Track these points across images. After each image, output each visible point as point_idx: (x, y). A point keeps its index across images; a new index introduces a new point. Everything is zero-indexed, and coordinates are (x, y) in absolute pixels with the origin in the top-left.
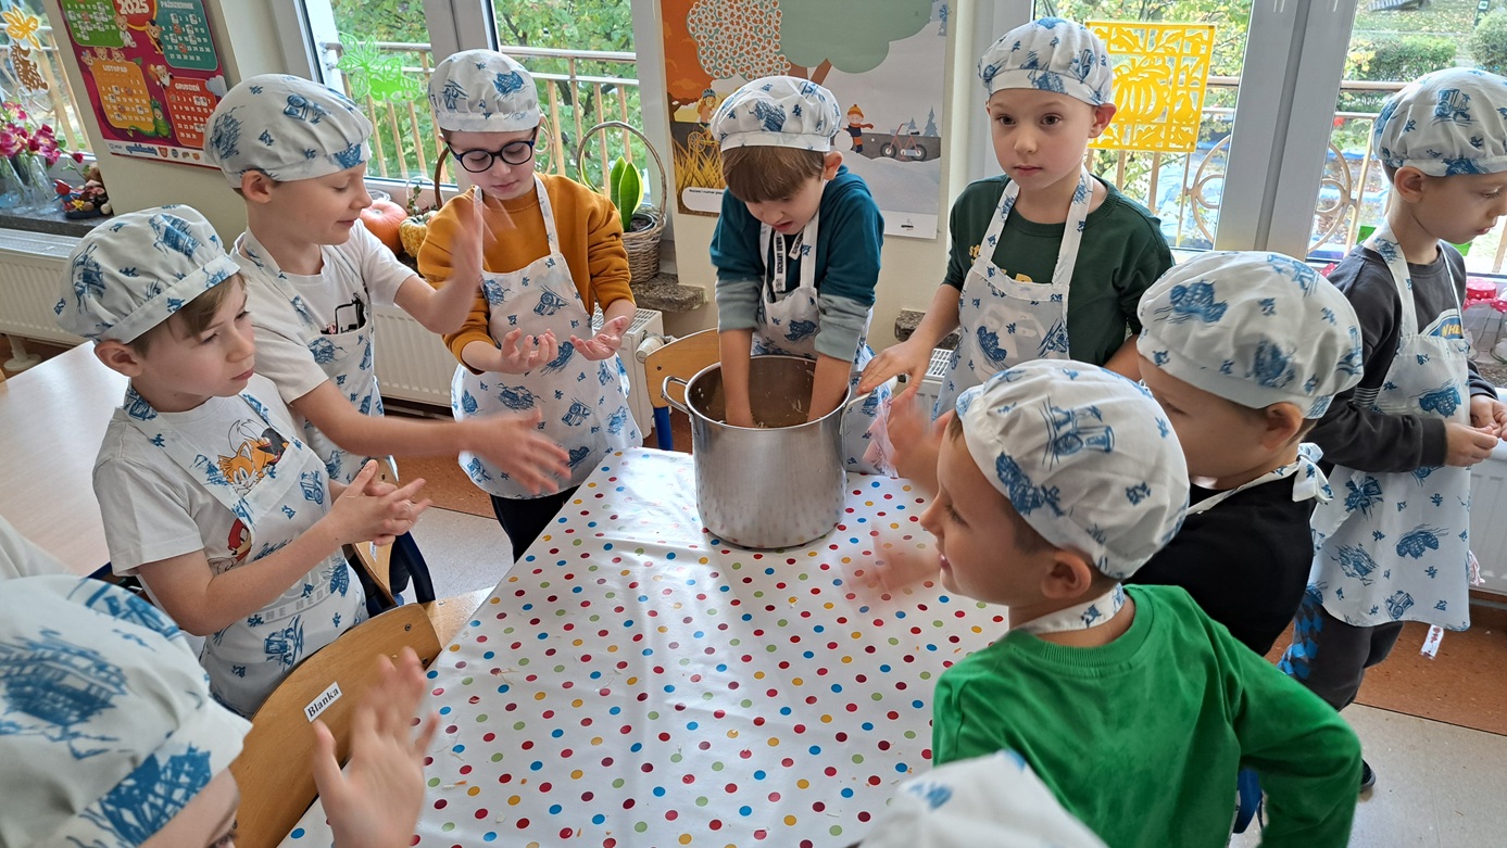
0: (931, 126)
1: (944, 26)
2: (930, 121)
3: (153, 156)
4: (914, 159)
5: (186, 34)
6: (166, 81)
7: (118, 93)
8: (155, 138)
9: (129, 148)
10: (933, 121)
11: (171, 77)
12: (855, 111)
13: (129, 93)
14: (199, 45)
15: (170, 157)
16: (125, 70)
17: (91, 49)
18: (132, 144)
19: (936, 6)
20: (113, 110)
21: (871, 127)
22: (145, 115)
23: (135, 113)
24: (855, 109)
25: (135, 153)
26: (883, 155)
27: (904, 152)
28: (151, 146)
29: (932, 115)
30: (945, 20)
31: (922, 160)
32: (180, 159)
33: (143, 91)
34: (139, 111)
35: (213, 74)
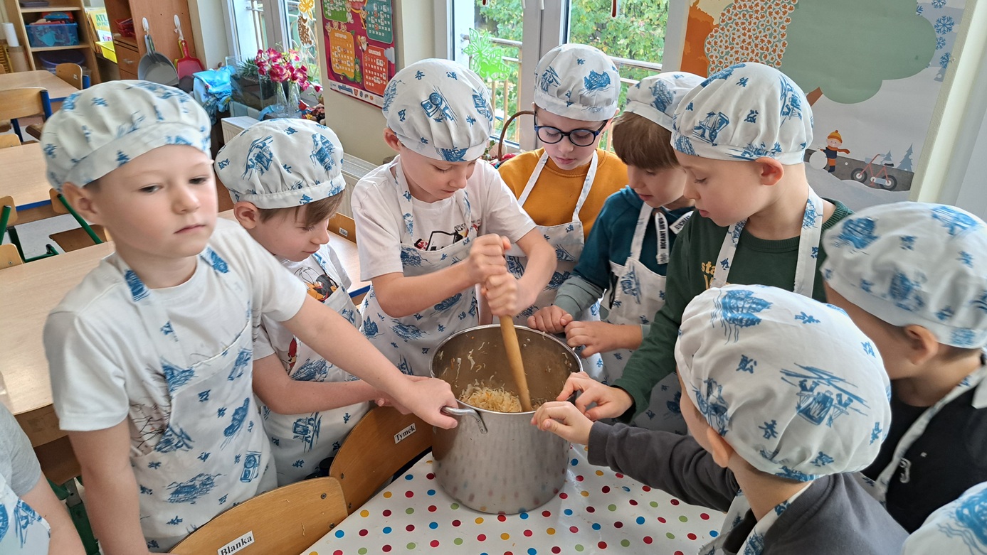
0: (907, 161)
1: (942, 72)
2: (907, 157)
3: (350, 93)
4: (882, 187)
5: (379, 18)
6: (365, 47)
7: (339, 51)
8: (353, 83)
9: (340, 87)
10: (910, 157)
11: (368, 45)
12: (835, 136)
13: (345, 53)
14: (385, 25)
15: (359, 96)
16: (345, 37)
17: (331, 21)
18: (341, 84)
19: (939, 53)
20: (335, 62)
21: (847, 152)
22: (350, 68)
23: (346, 66)
24: (836, 135)
25: (342, 91)
26: (853, 178)
27: (874, 179)
28: (350, 87)
29: (910, 151)
30: (945, 67)
31: (890, 190)
32: (363, 98)
33: (352, 52)
34: (348, 65)
35: (389, 46)
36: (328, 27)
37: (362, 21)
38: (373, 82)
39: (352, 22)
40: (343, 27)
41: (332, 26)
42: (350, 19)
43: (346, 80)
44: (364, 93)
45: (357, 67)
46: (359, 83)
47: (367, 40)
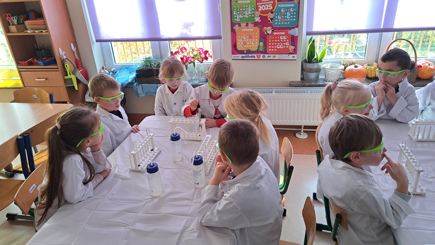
3: (254, 58)
5: (286, 15)
6: (270, 32)
7: (245, 38)
9: (242, 57)
11: (273, 31)
13: (250, 38)
14: (291, 18)
15: (261, 58)
16: (252, 30)
20: (240, 45)
22: (255, 45)
28: (253, 55)
33: (257, 37)
34: (253, 44)
35: (293, 28)
36: (236, 28)
37: (269, 19)
38: (276, 48)
39: (260, 21)
40: (250, 25)
41: (240, 25)
42: (258, 19)
43: (249, 52)
44: (267, 55)
45: (262, 44)
46: (262, 51)
47: (273, 27)
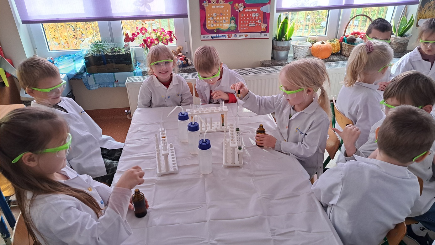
3: (224, 38)
6: (241, 9)
7: (216, 16)
8: (227, 31)
9: (212, 37)
11: (244, 7)
13: (221, 15)
15: (232, 38)
16: (223, 7)
20: (209, 24)
22: (226, 23)
23: (221, 23)
28: (224, 35)
32: (238, 38)
33: (228, 14)
34: (223, 22)
35: (266, 4)
36: (205, 4)
38: (248, 26)
40: (221, 1)
43: (219, 31)
44: (238, 35)
45: (233, 22)
46: (234, 30)
47: (245, 4)
